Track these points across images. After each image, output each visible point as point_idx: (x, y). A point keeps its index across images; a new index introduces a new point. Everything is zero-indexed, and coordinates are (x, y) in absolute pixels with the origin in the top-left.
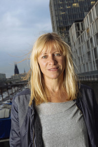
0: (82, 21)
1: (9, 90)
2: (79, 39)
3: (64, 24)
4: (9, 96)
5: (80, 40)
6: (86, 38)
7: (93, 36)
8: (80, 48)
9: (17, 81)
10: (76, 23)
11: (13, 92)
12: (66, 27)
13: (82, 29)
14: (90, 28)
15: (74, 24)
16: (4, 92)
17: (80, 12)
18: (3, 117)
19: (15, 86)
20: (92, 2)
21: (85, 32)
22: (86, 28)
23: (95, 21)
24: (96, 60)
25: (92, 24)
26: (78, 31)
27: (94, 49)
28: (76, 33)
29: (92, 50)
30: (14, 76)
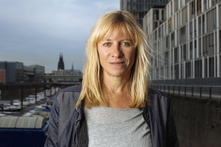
0: (163, 7)
1: (47, 91)
2: (156, 32)
3: (137, 7)
4: (46, 99)
5: (157, 34)
6: (166, 32)
7: (176, 31)
8: (155, 45)
9: (59, 79)
10: (155, 9)
11: (53, 93)
12: (140, 13)
13: (163, 19)
14: (173, 20)
15: (152, 10)
16: (40, 91)
18: (33, 127)
19: (56, 85)
21: (165, 24)
22: (167, 18)
23: (182, 10)
24: (175, 66)
25: (177, 14)
26: (155, 21)
27: (175, 49)
28: (153, 22)
29: (172, 50)
30: (57, 72)
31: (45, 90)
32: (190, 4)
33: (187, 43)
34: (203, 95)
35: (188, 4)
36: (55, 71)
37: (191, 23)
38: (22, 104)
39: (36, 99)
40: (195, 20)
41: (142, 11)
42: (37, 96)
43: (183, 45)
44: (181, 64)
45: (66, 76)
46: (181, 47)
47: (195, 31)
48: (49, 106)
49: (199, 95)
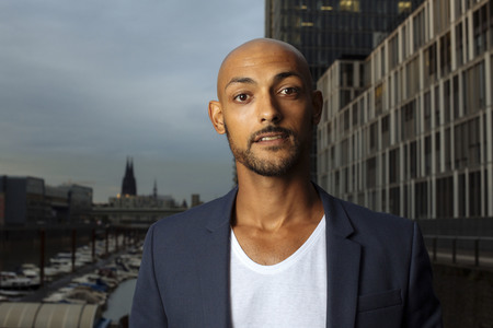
0: (363, 57)
1: (97, 243)
2: (347, 113)
4: (95, 261)
5: (350, 118)
6: (369, 114)
7: (392, 112)
8: (344, 142)
9: (125, 218)
10: (344, 62)
11: (111, 249)
13: (362, 84)
14: (386, 86)
15: (337, 64)
17: (360, 28)
19: (117, 231)
20: (401, 5)
21: (368, 95)
22: (373, 82)
23: (407, 65)
24: (391, 190)
25: (396, 74)
26: (345, 87)
27: (390, 152)
28: (341, 91)
29: (384, 155)
30: (121, 200)
31: (93, 241)
32: (424, 51)
33: (417, 139)
34: (459, 257)
35: (421, 52)
36: (115, 199)
37: (427, 95)
38: (42, 274)
39: (73, 262)
40: (437, 88)
41: (313, 66)
42: (77, 254)
43: (408, 142)
44: (406, 187)
45: (140, 209)
46: (405, 147)
47: (437, 113)
48: (104, 279)
49: (450, 256)
